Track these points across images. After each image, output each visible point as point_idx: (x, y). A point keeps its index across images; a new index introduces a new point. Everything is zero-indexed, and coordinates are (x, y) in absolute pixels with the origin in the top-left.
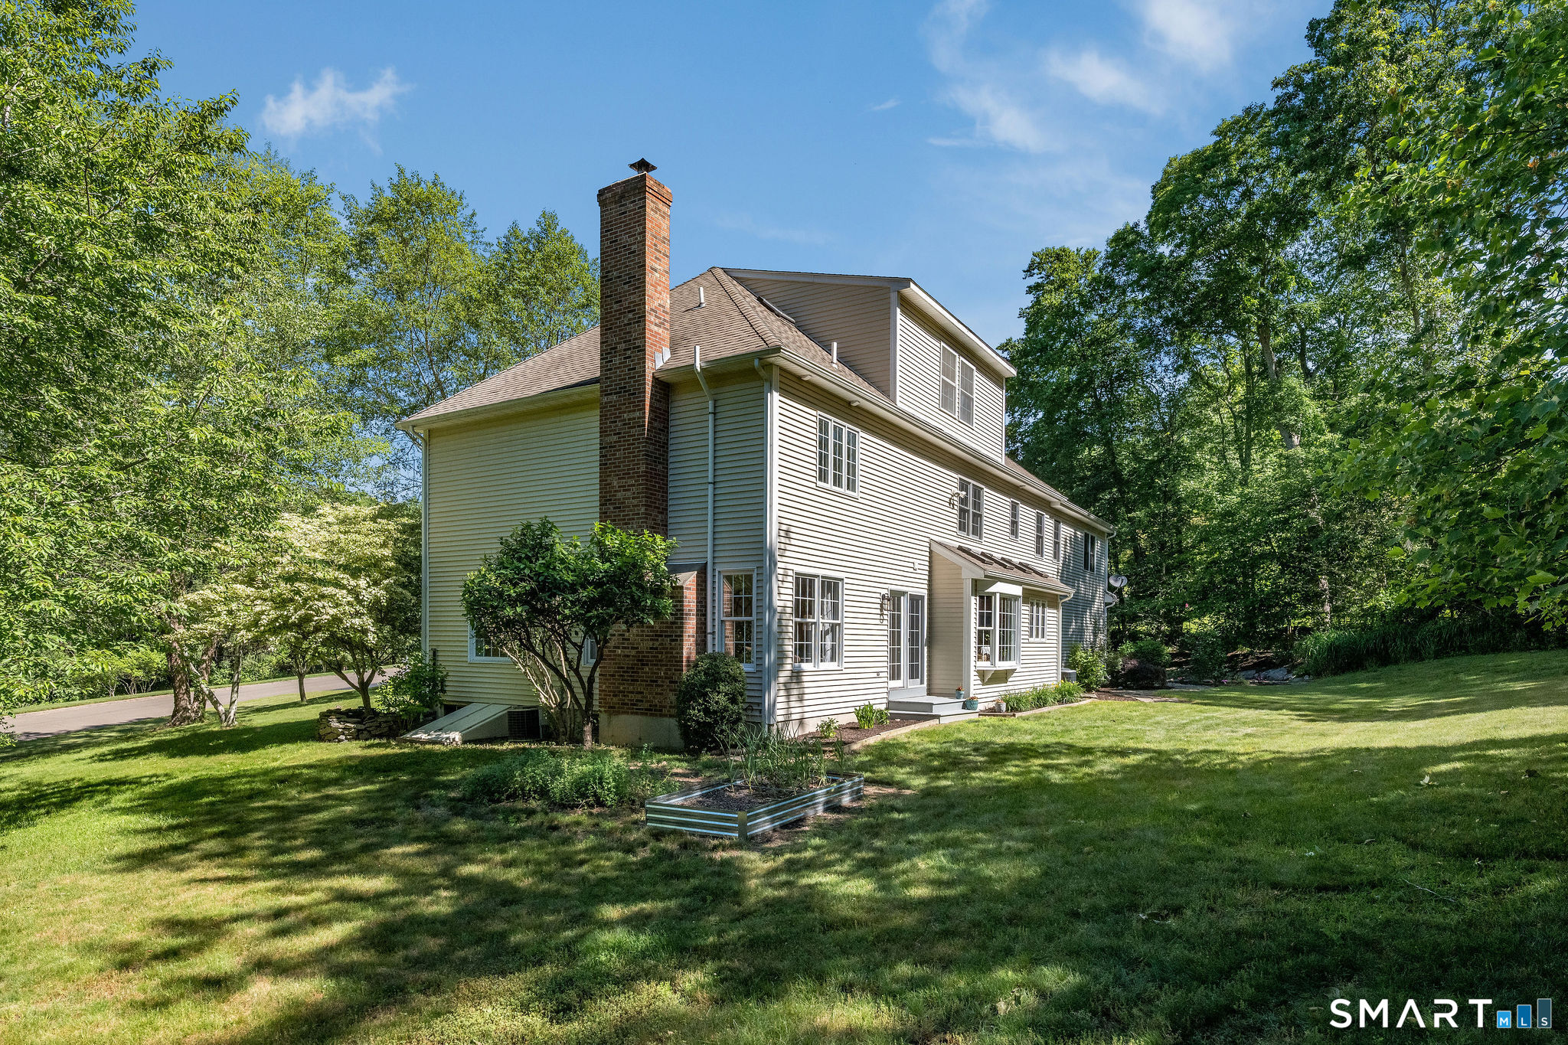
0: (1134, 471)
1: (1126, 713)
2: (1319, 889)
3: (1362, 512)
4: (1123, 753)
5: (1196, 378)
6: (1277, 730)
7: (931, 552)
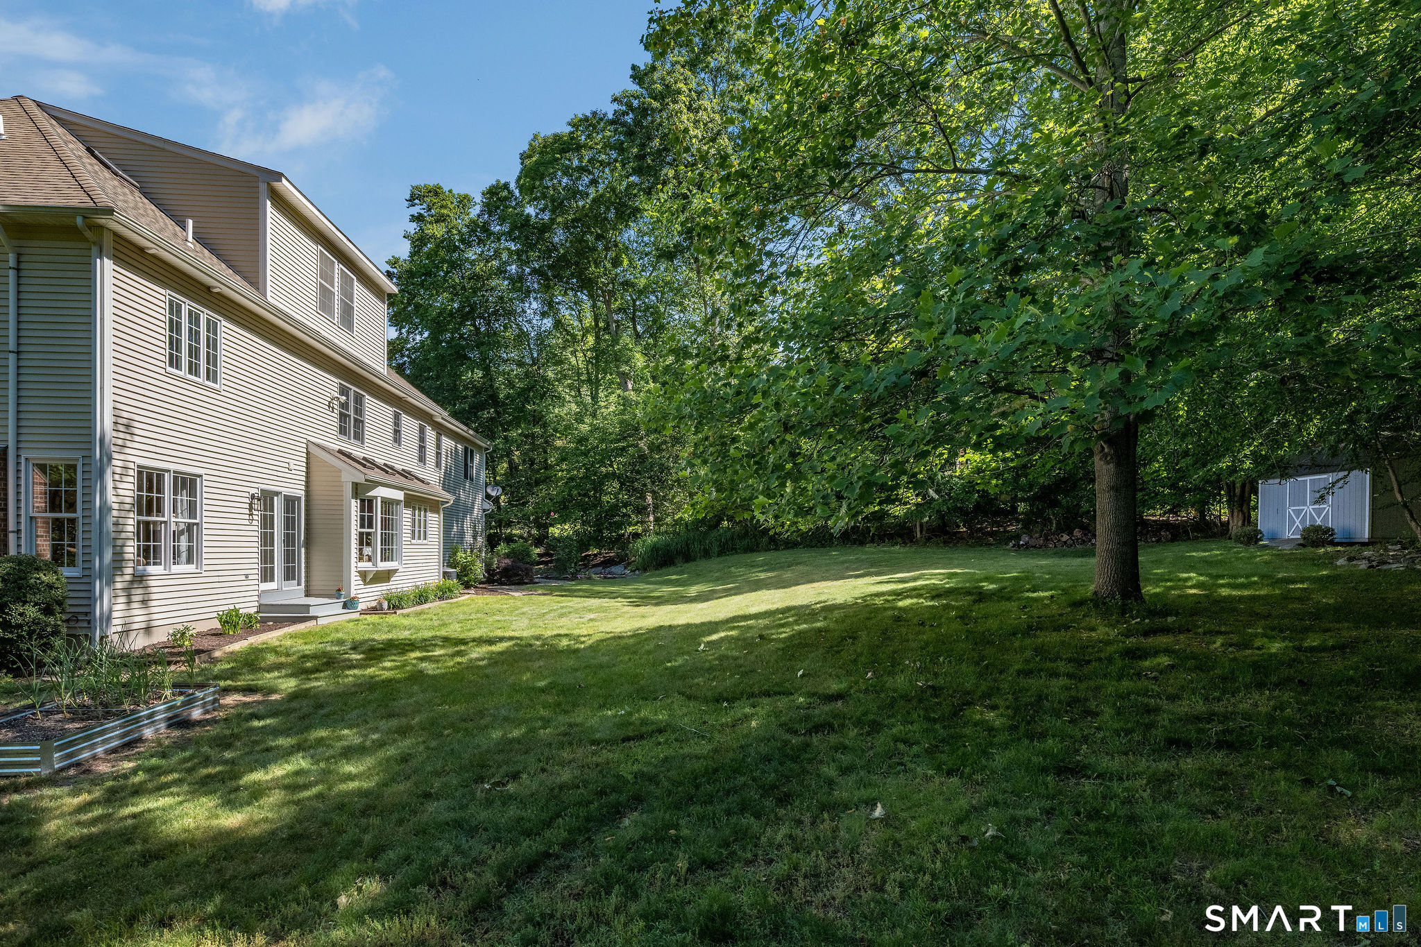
0: (508, 396)
1: (498, 606)
2: (624, 740)
3: (673, 446)
4: (491, 641)
5: (558, 324)
6: (613, 614)
7: (308, 453)
